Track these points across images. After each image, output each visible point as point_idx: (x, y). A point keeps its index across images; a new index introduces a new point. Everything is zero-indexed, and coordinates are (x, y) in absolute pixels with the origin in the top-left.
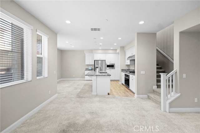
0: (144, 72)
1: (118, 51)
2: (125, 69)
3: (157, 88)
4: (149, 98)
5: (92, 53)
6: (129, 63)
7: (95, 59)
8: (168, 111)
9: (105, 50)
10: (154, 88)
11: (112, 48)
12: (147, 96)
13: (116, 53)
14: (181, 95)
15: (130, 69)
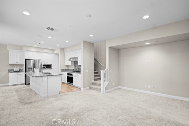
0: (87, 70)
1: (56, 52)
2: (65, 69)
3: (94, 81)
4: (90, 88)
5: (22, 50)
6: (70, 63)
7: (26, 58)
8: (104, 92)
9: (41, 49)
10: (93, 81)
11: (50, 48)
12: (89, 87)
13: (53, 53)
14: (109, 82)
15: (69, 68)
